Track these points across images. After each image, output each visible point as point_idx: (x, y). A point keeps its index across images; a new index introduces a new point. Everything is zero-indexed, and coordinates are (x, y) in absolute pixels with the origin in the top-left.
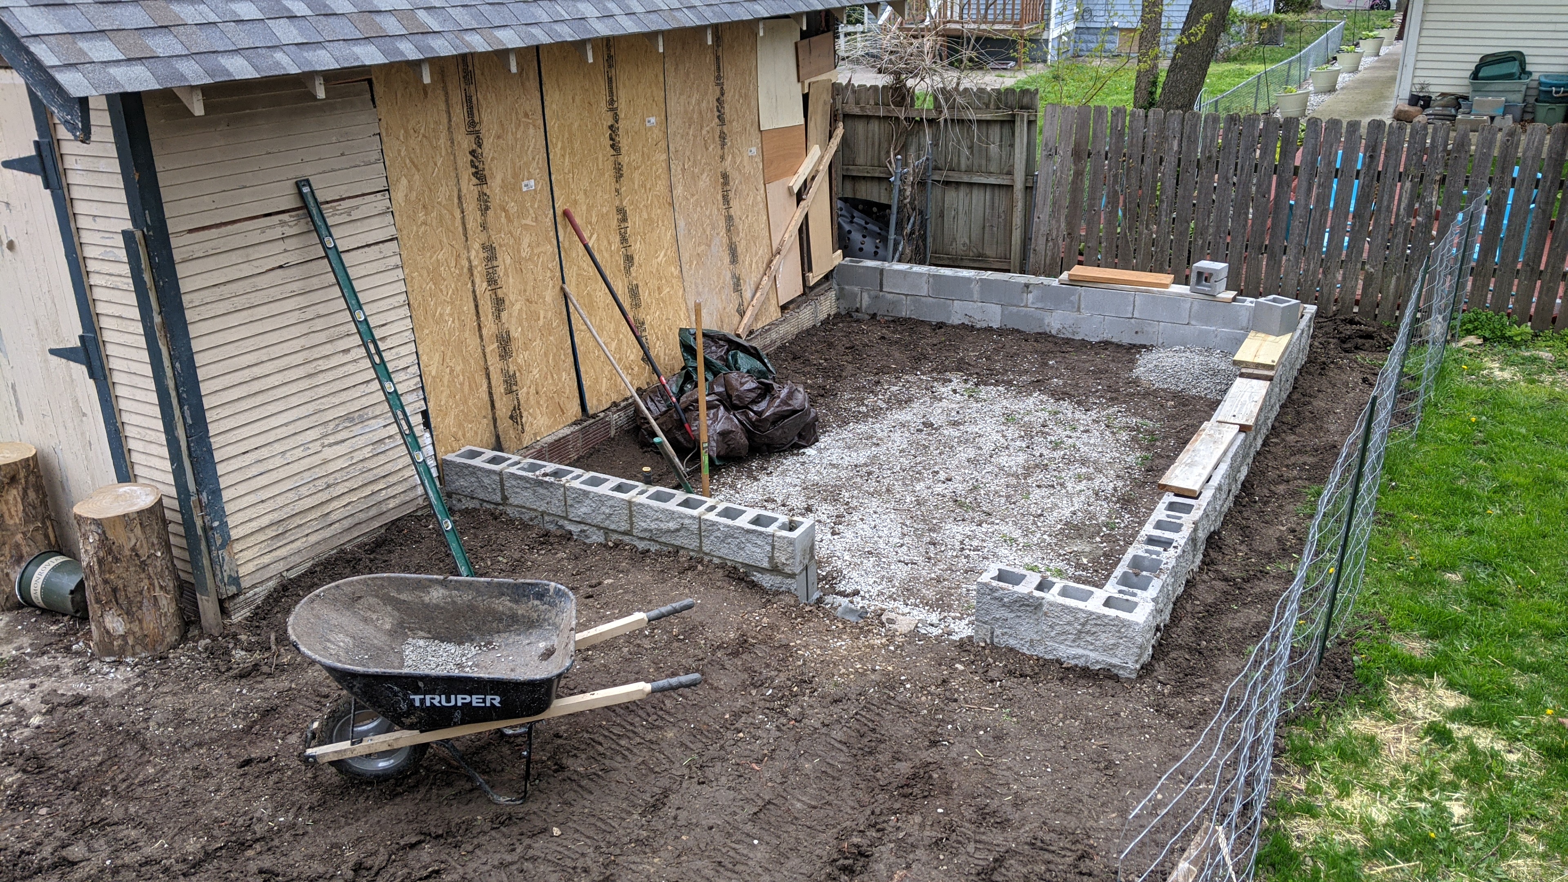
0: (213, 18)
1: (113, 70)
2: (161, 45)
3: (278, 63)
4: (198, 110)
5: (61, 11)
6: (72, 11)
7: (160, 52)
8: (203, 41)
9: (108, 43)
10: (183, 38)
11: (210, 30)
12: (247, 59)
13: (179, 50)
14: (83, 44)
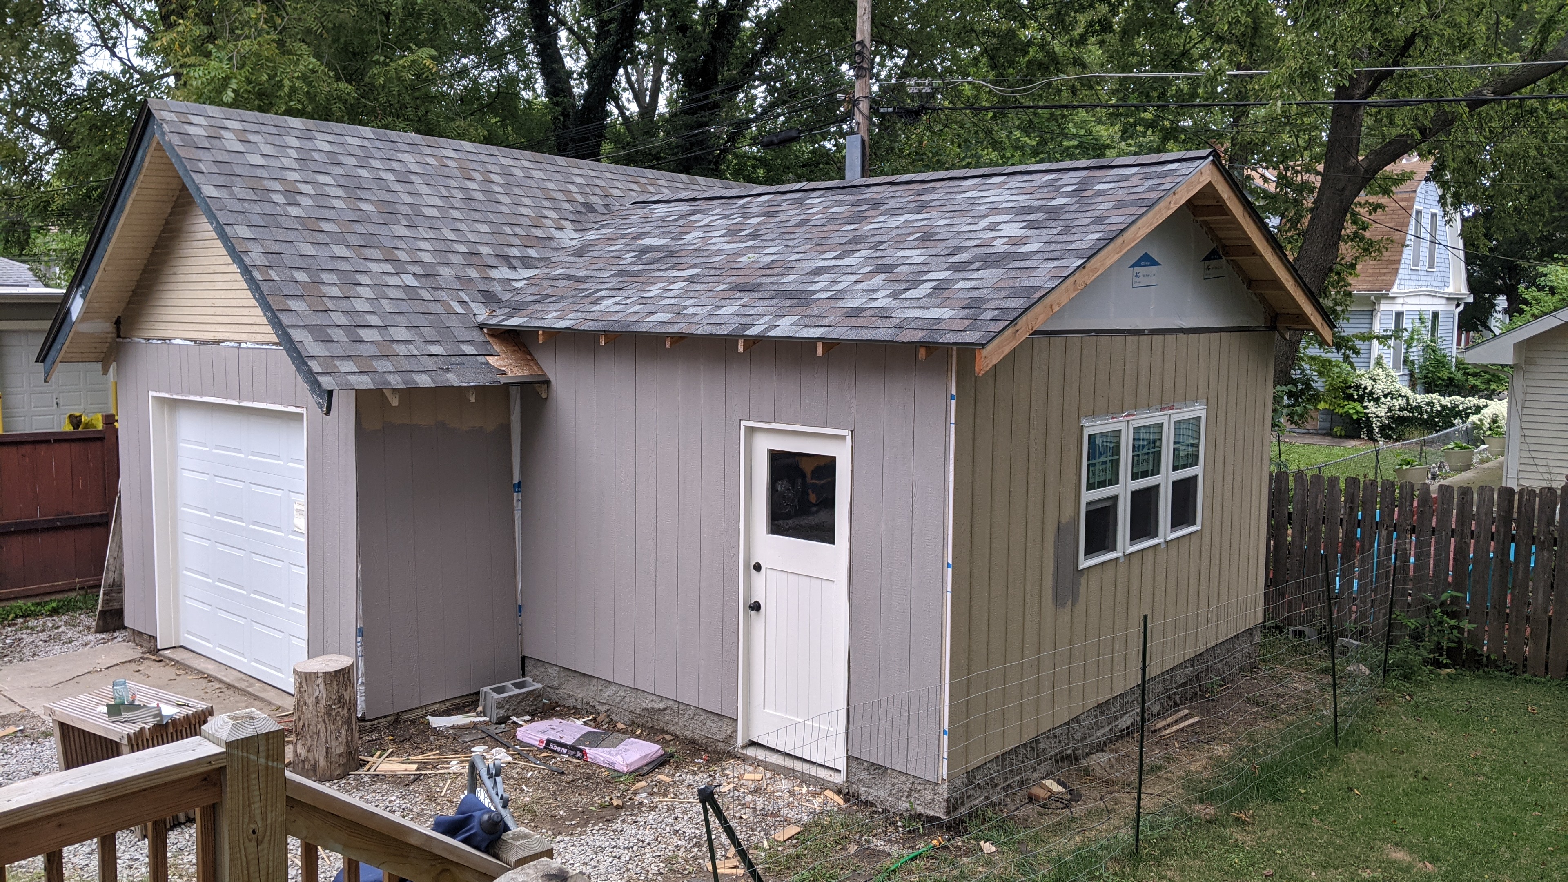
0: (416, 352)
1: (349, 377)
2: (381, 365)
3: (448, 380)
4: (395, 402)
5: (329, 345)
6: (336, 344)
7: (379, 369)
8: (406, 365)
9: (351, 363)
10: (395, 363)
11: (411, 359)
12: (430, 376)
13: (391, 369)
14: (337, 363)
